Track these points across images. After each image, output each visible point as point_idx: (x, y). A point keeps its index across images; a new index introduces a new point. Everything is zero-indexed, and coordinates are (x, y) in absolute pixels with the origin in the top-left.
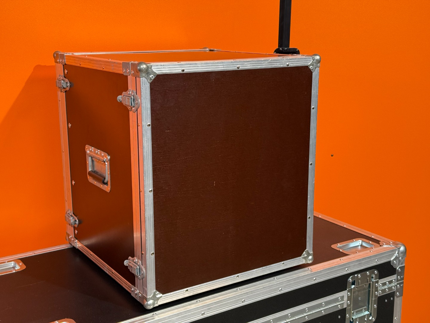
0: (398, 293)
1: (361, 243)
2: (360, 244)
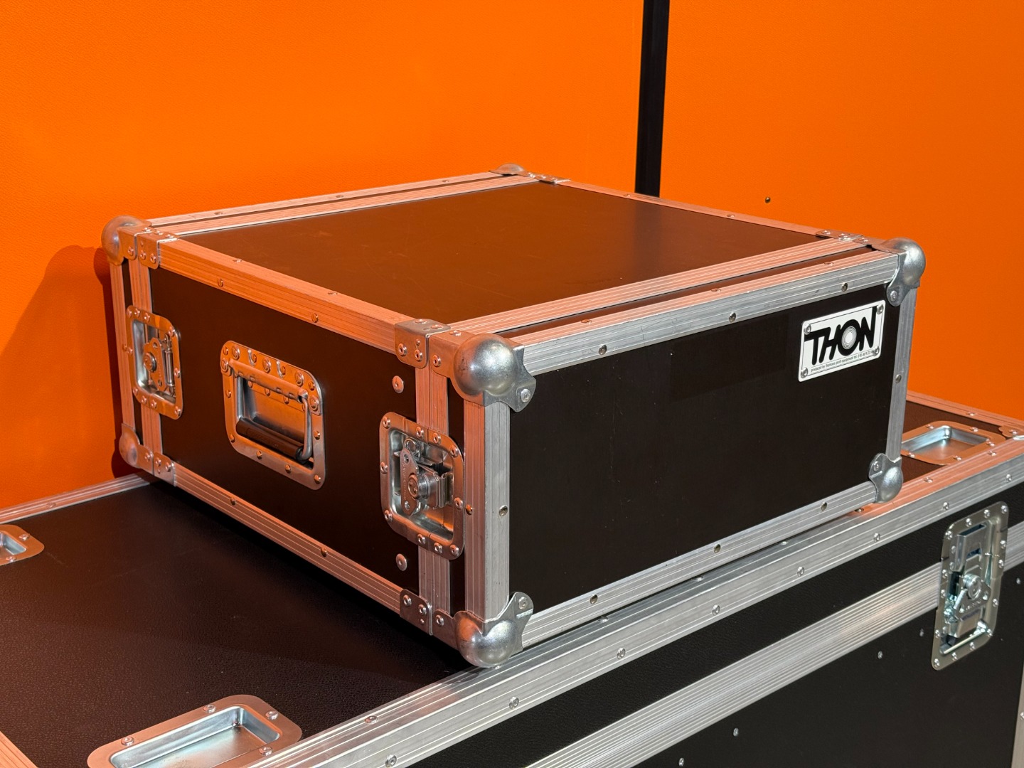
1: (947, 433)
2: (945, 435)
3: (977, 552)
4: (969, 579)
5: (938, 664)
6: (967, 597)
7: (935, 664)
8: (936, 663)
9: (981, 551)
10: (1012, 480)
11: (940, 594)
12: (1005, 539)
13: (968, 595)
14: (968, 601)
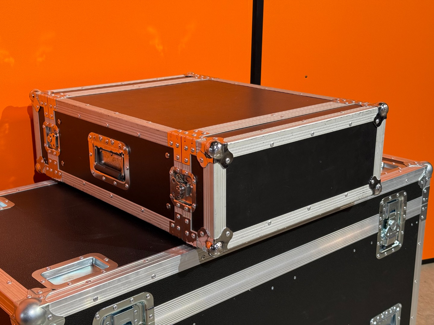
3: (394, 211)
4: (391, 222)
5: (379, 257)
7: (377, 256)
9: (396, 211)
10: (408, 182)
11: (379, 227)
12: (406, 206)
13: (390, 228)
14: (391, 231)
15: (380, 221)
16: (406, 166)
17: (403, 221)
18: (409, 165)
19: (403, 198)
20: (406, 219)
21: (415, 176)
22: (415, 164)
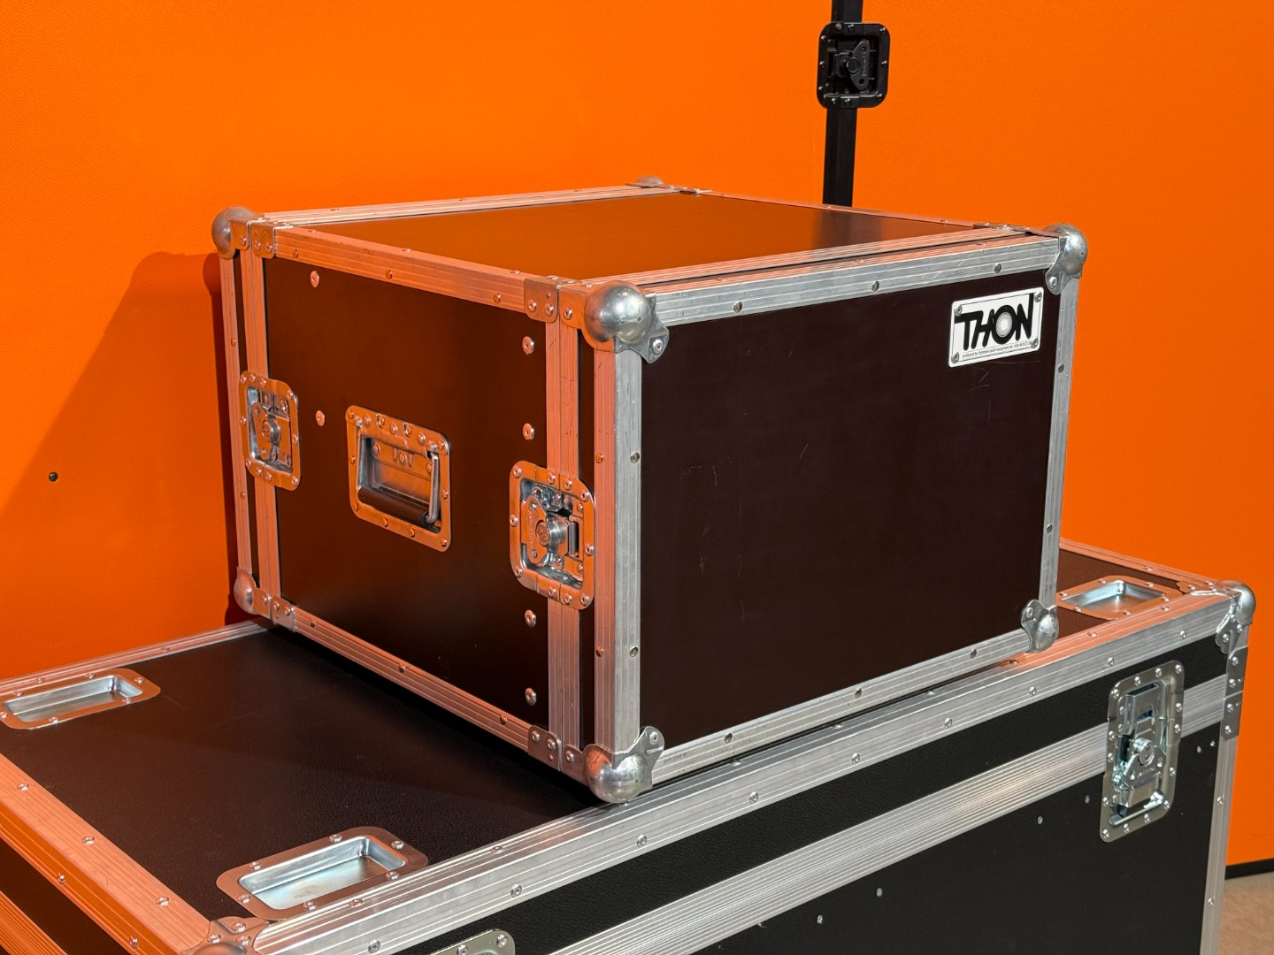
0: (1227, 728)
1: (1121, 588)
2: (1119, 591)
3: (1150, 714)
4: (1139, 744)
5: (1108, 835)
6: (1138, 764)
7: (1103, 834)
8: (1105, 834)
9: (1153, 714)
10: (1187, 637)
11: (1108, 758)
12: (1182, 702)
13: (1139, 761)
14: (1139, 767)
15: (1109, 740)
16: (1184, 593)
17: (1174, 741)
18: (1192, 591)
19: (1172, 681)
20: (1183, 735)
21: (1206, 620)
22: (1207, 588)
